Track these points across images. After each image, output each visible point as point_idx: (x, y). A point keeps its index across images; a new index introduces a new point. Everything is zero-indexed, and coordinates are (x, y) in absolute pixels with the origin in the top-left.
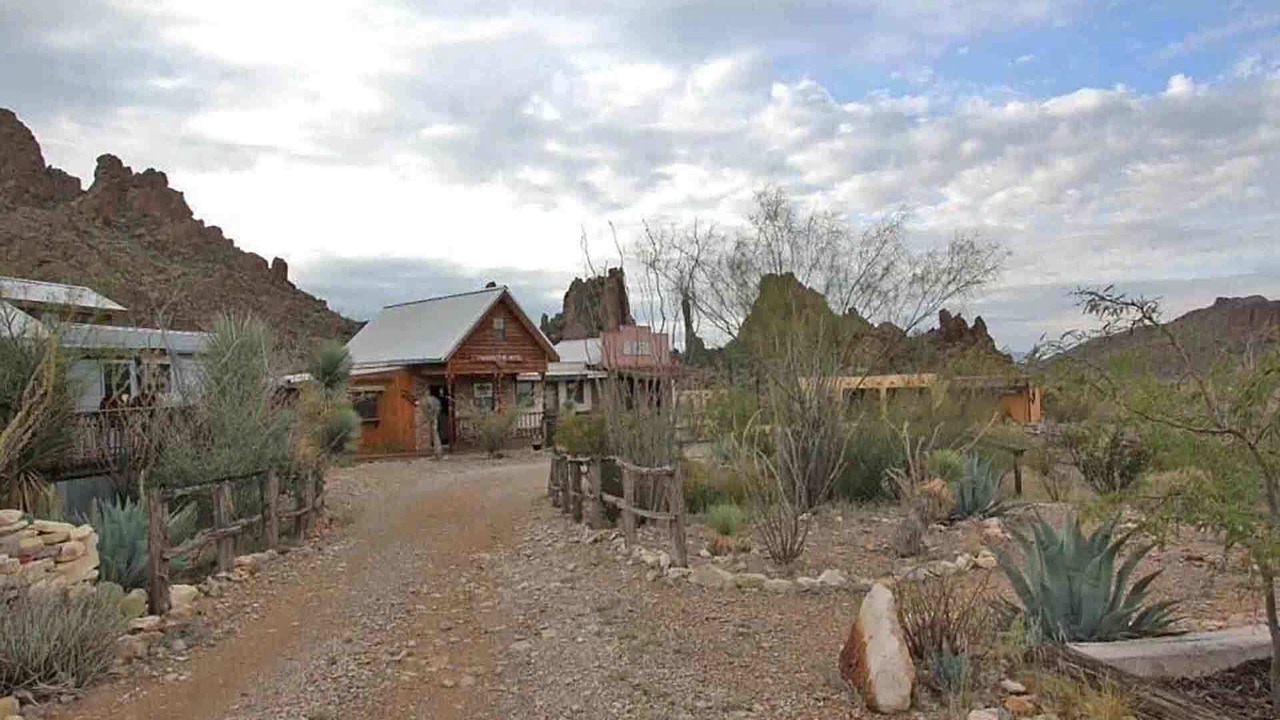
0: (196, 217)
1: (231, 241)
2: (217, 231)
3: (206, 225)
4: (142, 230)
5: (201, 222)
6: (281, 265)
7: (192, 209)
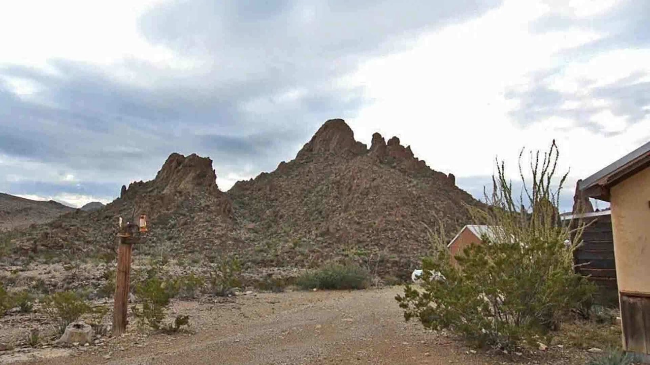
0: (415, 156)
1: (429, 167)
2: (423, 162)
3: (419, 160)
4: (395, 164)
5: (417, 158)
6: (452, 177)
7: (413, 153)
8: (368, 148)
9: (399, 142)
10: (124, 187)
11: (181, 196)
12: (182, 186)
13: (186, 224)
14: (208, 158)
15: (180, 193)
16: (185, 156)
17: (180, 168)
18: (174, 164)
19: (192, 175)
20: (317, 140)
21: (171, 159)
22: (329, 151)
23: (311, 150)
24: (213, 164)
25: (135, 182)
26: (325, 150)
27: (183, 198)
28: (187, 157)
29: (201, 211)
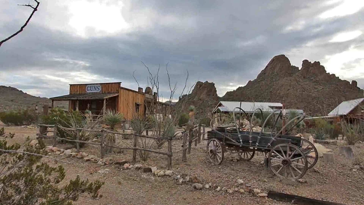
0: (327, 72)
1: (338, 77)
2: (334, 75)
4: (313, 78)
5: (329, 73)
6: (355, 83)
7: (326, 70)
8: (300, 69)
9: (320, 64)
10: (180, 97)
11: (201, 101)
12: (202, 97)
13: (202, 112)
14: (213, 83)
15: (200, 99)
16: (203, 82)
17: (201, 88)
18: (198, 86)
19: (206, 91)
20: (268, 68)
21: (198, 84)
22: (274, 73)
23: (265, 74)
24: (215, 85)
25: (184, 95)
26: (272, 73)
27: (202, 101)
28: (204, 83)
29: (208, 107)
